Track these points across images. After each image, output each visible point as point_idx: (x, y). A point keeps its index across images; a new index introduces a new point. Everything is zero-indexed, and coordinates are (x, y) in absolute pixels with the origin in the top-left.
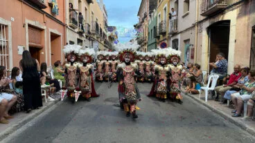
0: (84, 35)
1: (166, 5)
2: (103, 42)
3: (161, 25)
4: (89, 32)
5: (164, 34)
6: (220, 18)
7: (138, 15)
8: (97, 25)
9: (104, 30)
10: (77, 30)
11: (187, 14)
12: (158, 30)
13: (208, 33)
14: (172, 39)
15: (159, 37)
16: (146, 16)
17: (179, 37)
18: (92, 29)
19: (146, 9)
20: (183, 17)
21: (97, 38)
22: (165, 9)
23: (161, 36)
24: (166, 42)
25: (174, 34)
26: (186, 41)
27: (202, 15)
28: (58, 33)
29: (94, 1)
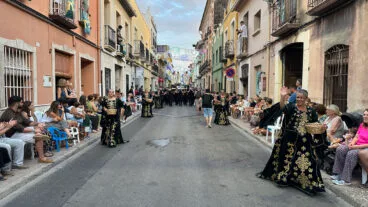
0: (124, 59)
1: (234, 19)
2: (150, 68)
3: (227, 44)
4: (131, 56)
5: (232, 57)
6: (293, 40)
7: (200, 29)
8: (142, 46)
9: (151, 51)
10: (114, 54)
11: (258, 32)
12: (224, 52)
13: (282, 58)
14: (241, 64)
15: (225, 62)
16: (209, 32)
17: (248, 61)
18: (135, 50)
19: (210, 22)
20: (254, 36)
21: (143, 62)
22: (233, 23)
23: (229, 60)
24: (234, 68)
25: (244, 58)
26: (258, 67)
27: (273, 35)
28: (90, 58)
29: (137, 13)
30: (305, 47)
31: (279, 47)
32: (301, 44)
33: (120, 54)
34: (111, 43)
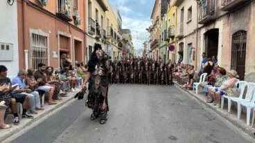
0: (100, 39)
1: (174, 11)
2: (117, 45)
3: (170, 29)
4: (105, 37)
5: (173, 37)
6: (211, 27)
7: (151, 18)
8: (112, 30)
9: (118, 34)
10: (94, 36)
11: (191, 21)
12: (167, 34)
13: (205, 38)
14: (179, 42)
15: (168, 40)
16: (158, 20)
17: (184, 40)
18: (108, 33)
19: (158, 12)
20: (188, 23)
21: (112, 41)
22: (174, 15)
23: (171, 39)
24: (174, 44)
25: (181, 38)
26: (190, 44)
27: (200, 23)
28: (80, 40)
29: (109, 8)
30: (220, 32)
31: (203, 31)
32: (218, 30)
33: (98, 36)
34: (93, 29)
